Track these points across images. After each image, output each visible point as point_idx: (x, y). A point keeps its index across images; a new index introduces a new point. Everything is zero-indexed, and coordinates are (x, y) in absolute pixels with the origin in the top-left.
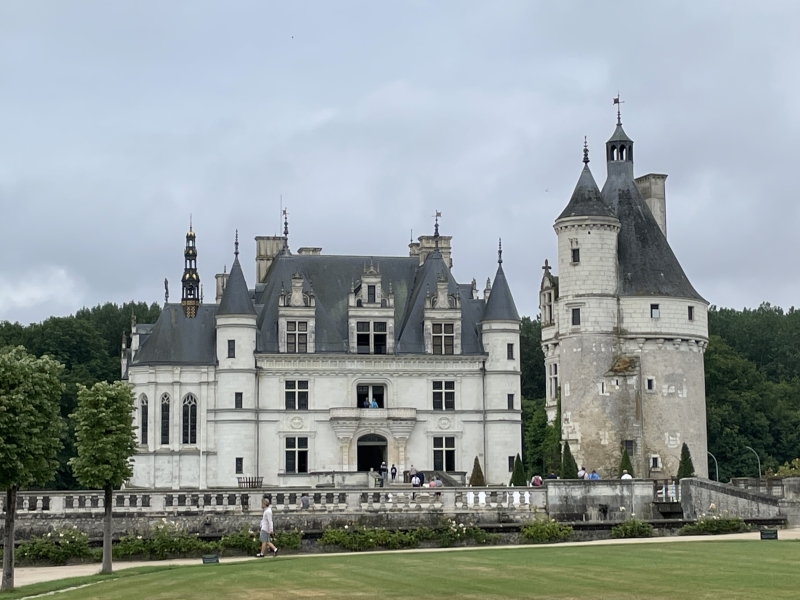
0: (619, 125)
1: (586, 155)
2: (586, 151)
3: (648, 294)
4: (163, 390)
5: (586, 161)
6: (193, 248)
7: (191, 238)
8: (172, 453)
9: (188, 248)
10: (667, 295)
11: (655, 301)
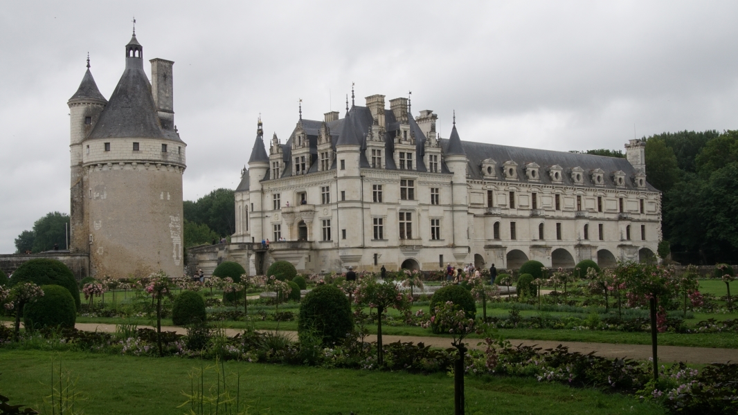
0: (134, 35)
1: (88, 63)
2: (88, 60)
3: (102, 137)
5: (88, 66)
6: (261, 130)
7: (260, 124)
9: (259, 130)
10: (115, 137)
11: (107, 141)
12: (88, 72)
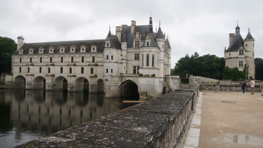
4: (153, 53)
8: (150, 68)
12: (249, 32)
